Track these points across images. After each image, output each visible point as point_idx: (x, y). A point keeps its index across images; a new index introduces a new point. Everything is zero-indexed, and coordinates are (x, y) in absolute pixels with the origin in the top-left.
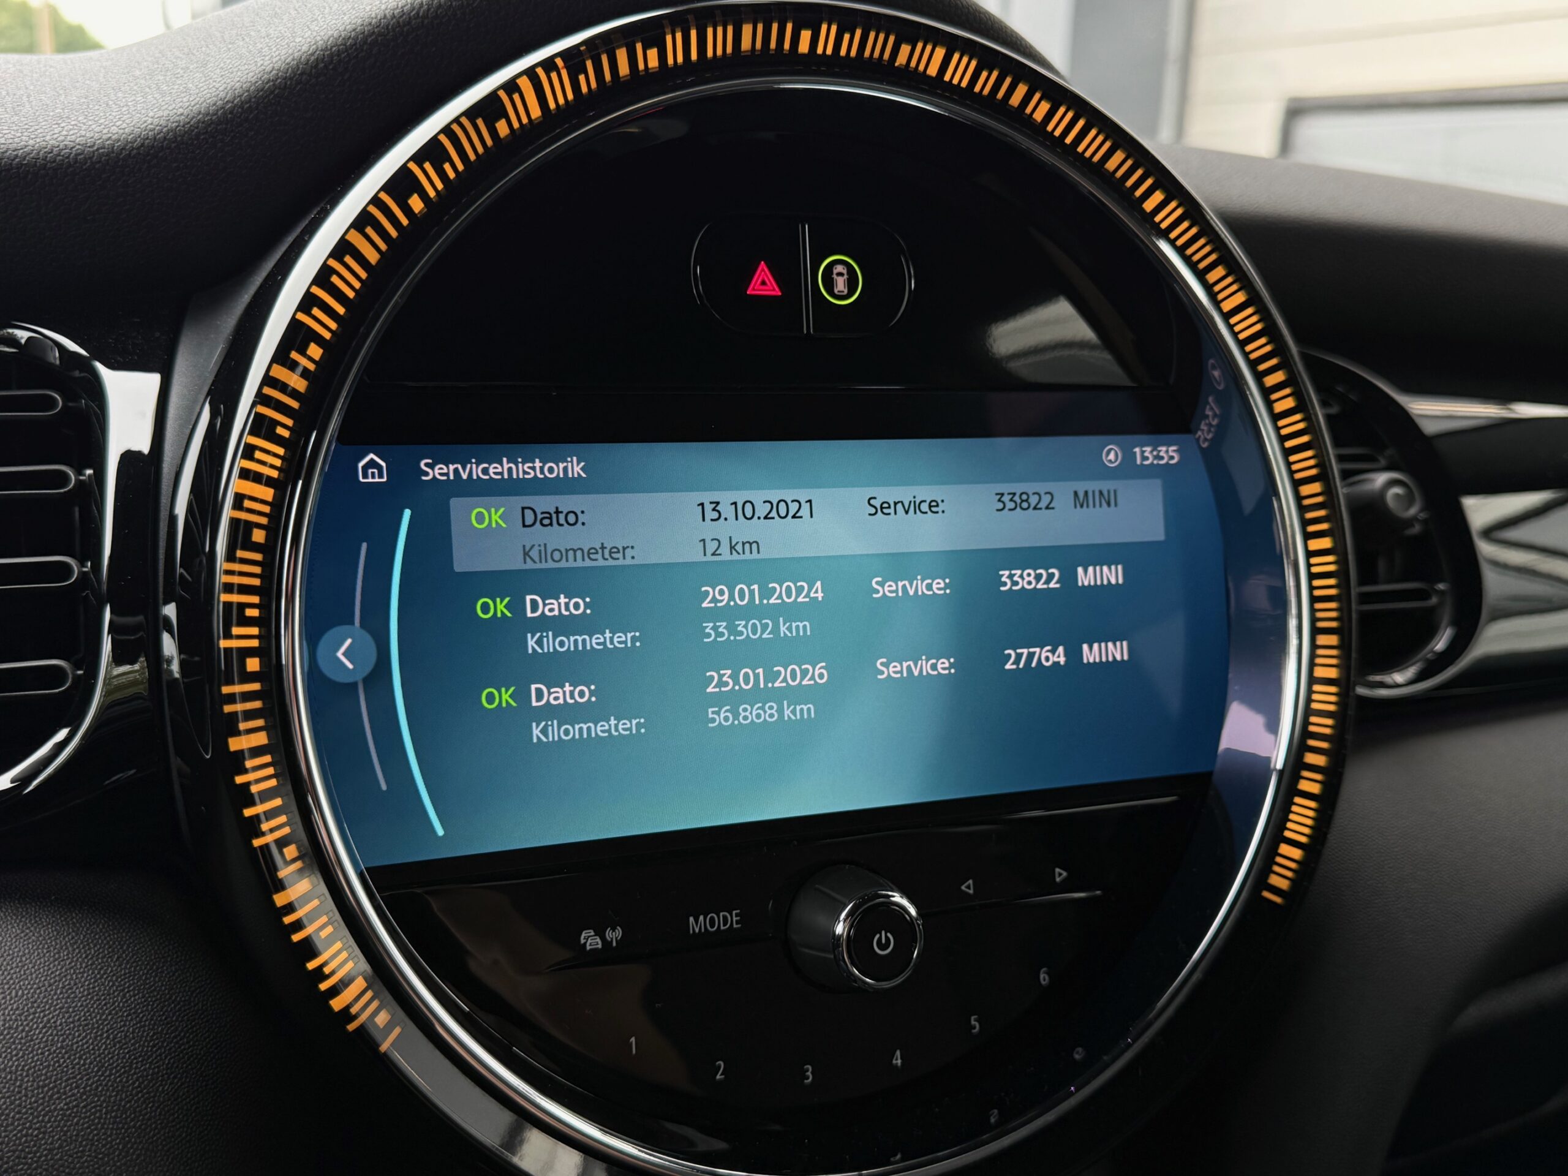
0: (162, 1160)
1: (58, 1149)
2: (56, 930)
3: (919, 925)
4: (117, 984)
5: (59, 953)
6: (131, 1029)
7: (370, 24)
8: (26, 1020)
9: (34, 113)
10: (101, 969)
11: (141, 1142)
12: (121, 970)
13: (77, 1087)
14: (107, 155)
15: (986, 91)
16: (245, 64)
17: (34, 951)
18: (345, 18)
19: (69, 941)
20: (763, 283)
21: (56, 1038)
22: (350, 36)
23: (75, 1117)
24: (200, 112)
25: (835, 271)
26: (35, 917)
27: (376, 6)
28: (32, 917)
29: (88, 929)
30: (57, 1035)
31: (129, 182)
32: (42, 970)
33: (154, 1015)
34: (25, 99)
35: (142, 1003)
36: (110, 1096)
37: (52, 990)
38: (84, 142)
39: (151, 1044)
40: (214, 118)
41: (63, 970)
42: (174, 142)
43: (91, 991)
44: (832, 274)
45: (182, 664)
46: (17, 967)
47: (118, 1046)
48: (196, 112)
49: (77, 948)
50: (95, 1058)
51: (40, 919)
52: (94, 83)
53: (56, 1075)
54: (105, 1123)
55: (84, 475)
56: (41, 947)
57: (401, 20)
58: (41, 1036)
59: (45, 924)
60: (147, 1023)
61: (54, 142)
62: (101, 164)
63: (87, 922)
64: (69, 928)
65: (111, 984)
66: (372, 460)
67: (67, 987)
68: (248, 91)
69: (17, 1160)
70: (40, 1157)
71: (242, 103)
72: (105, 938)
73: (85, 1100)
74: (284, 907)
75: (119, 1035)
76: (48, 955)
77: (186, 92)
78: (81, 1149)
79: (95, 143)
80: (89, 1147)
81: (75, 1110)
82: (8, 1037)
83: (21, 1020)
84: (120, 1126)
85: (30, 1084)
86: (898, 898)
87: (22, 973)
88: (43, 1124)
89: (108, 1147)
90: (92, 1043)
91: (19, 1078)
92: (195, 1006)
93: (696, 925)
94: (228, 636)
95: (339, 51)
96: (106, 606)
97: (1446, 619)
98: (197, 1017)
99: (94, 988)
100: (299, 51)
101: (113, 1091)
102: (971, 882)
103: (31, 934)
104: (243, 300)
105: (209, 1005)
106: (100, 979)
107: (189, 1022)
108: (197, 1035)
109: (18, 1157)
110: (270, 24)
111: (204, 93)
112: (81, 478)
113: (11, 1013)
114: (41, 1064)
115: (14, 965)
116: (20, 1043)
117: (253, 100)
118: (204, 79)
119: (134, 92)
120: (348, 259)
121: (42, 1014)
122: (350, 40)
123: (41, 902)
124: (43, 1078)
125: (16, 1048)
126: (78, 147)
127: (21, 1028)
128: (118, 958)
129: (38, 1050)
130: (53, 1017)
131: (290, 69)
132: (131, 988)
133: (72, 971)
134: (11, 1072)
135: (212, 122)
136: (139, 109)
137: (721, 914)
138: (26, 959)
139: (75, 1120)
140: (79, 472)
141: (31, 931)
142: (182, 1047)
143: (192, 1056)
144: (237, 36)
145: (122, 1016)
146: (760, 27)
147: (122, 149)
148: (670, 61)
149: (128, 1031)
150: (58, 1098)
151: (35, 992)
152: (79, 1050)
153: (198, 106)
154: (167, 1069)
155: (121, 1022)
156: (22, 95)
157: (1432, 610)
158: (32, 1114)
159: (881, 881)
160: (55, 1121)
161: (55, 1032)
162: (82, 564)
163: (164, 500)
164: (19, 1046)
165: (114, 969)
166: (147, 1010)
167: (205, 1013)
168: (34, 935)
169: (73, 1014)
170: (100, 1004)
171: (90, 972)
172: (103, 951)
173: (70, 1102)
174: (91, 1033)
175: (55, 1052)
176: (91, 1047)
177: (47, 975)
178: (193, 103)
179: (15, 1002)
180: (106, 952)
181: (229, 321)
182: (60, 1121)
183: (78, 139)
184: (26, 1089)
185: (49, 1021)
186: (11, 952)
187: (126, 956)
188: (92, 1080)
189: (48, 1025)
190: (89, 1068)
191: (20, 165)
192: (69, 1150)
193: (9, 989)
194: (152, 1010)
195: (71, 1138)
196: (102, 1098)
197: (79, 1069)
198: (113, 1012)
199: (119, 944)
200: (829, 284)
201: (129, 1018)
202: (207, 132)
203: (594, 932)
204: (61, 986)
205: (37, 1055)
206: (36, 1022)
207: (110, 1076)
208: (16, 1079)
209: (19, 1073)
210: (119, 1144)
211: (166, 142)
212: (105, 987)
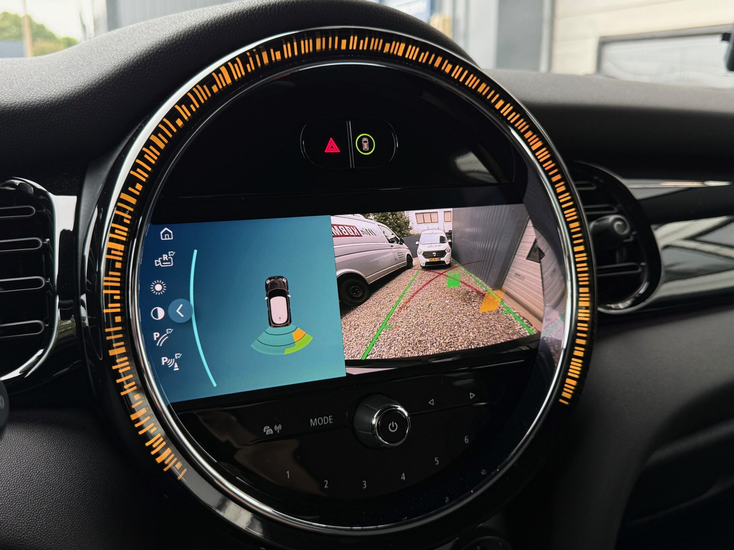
0: (89, 528)
1: (45, 524)
2: (41, 434)
3: (409, 420)
4: (67, 456)
5: (42, 444)
6: (74, 475)
7: (159, 44)
8: (30, 472)
9: (19, 87)
10: (61, 450)
11: (80, 521)
12: (69, 450)
13: (52, 499)
14: (50, 105)
15: (424, 61)
16: (107, 63)
17: (32, 443)
18: (149, 42)
19: (47, 438)
20: (332, 147)
21: (42, 479)
22: (151, 50)
23: (51, 511)
24: (89, 84)
25: (363, 141)
26: (32, 429)
27: (161, 36)
28: (31, 429)
29: (55, 433)
30: (43, 477)
31: (60, 115)
32: (36, 451)
33: (84, 468)
34: (14, 81)
35: (78, 463)
36: (66, 503)
37: (40, 459)
38: (40, 99)
39: (83, 480)
40: (95, 87)
41: (45, 450)
42: (78, 98)
43: (57, 459)
44: (362, 142)
45: (89, 320)
46: (25, 450)
47: (69, 481)
48: (87, 84)
49: (50, 441)
50: (59, 487)
51: (34, 430)
52: (44, 72)
53: (43, 494)
54: (64, 513)
55: (46, 241)
56: (35, 441)
57: (172, 42)
58: (36, 478)
59: (36, 432)
60: (81, 472)
61: (27, 100)
62: (47, 109)
63: (54, 430)
64: (46, 433)
65: (65, 456)
66: (166, 231)
67: (47, 458)
68: (109, 75)
69: (28, 530)
70: (37, 528)
71: (106, 80)
72: (62, 437)
73: (56, 504)
74: (135, 420)
75: (69, 477)
76: (38, 444)
77: (82, 76)
78: (54, 524)
79: (45, 100)
80: (58, 523)
81: (51, 508)
82: (22, 479)
83: (28, 472)
84: (71, 514)
85: (32, 498)
86: (400, 408)
87: (27, 452)
88: (38, 514)
89: (66, 523)
90: (58, 481)
91: (28, 496)
92: (101, 464)
93: (314, 422)
94: (107, 308)
95: (146, 56)
96: (57, 297)
97: (645, 279)
98: (102, 468)
99: (58, 458)
100: (130, 57)
101: (67, 500)
102: (433, 400)
103: (31, 436)
104: (110, 164)
105: (107, 463)
106: (60, 454)
107: (98, 471)
108: (102, 476)
109: (28, 528)
110: (118, 44)
111: (90, 76)
112: (45, 242)
113: (23, 469)
114: (37, 490)
115: (24, 449)
116: (27, 481)
117: (111, 78)
118: (90, 70)
119: (61, 76)
120: (151, 147)
121: (36, 469)
122: (151, 52)
123: (34, 423)
124: (37, 495)
125: (26, 484)
126: (38, 101)
127: (27, 475)
128: (68, 445)
129: (35, 484)
130: (41, 470)
131: (126, 65)
132: (74, 457)
133: (48, 451)
134: (24, 493)
135: (94, 88)
136: (63, 84)
137: (324, 418)
138: (29, 447)
139: (52, 513)
140: (44, 240)
141: (30, 435)
142: (96, 481)
143: (100, 485)
144: (104, 50)
145: (70, 469)
146: (324, 39)
147: (56, 102)
148: (286, 56)
149: (73, 475)
150: (44, 504)
151: (33, 460)
152: (52, 483)
153: (88, 82)
154: (90, 491)
155: (70, 471)
156: (13, 79)
157: (639, 275)
158: (33, 510)
159: (392, 401)
160: (43, 513)
161: (42, 476)
162: (46, 280)
163: (80, 251)
164: (27, 483)
165: (66, 449)
166: (80, 466)
167: (105, 467)
168: (32, 437)
169: (49, 469)
170: (60, 464)
171: (56, 451)
172: (61, 442)
173: (49, 505)
174: (57, 476)
175: (42, 484)
176: (57, 482)
177: (38, 453)
178: (85, 81)
179: (25, 465)
180: (63, 443)
181: (105, 173)
182: (45, 513)
183: (38, 98)
184: (31, 500)
185: (39, 472)
186: (22, 444)
187: (71, 444)
188: (58, 496)
189: (39, 474)
190: (57, 491)
191: (13, 110)
192: (50, 525)
193: (22, 459)
194: (83, 466)
195: (50, 520)
196: (63, 503)
197: (52, 491)
198: (66, 467)
199: (68, 439)
200: (361, 146)
201: (73, 470)
202: (92, 93)
203: (270, 427)
204: (44, 457)
205: (35, 486)
206: (34, 473)
207: (66, 494)
208: (26, 497)
209: (27, 494)
210: (70, 522)
211: (75, 98)
212: (63, 457)
